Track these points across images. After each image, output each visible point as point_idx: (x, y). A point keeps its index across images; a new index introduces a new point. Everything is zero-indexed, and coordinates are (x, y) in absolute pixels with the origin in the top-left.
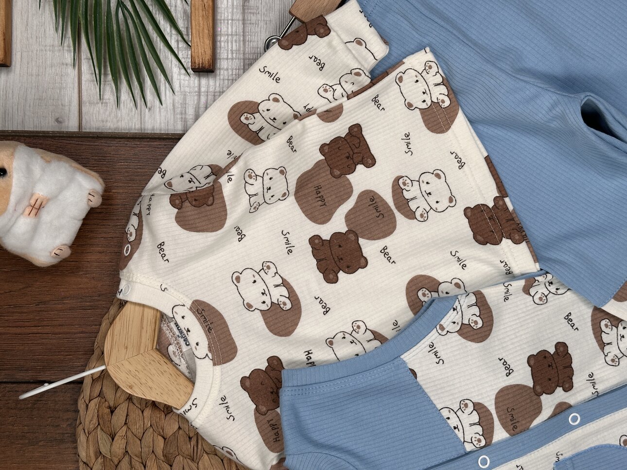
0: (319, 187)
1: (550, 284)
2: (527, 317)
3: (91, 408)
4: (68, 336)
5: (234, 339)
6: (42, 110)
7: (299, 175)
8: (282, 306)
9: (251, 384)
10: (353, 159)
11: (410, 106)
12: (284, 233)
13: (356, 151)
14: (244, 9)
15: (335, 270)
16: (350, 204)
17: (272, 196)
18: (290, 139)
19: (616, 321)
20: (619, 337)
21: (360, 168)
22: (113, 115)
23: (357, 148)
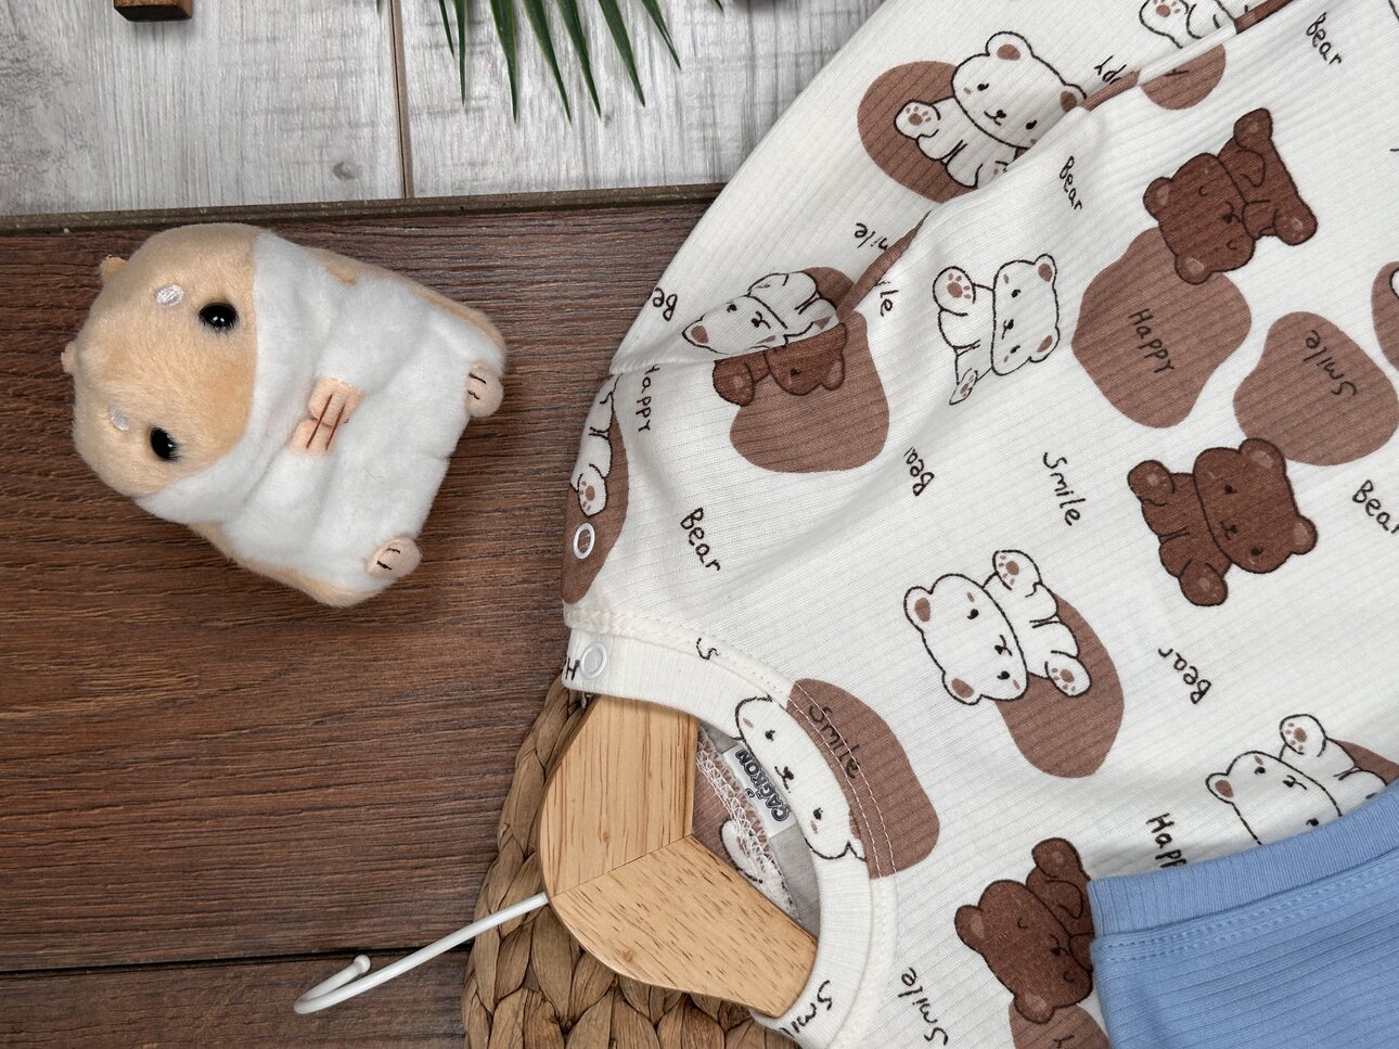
0: (1145, 315)
3: (503, 1024)
4: (415, 809)
5: (927, 792)
6: (291, 143)
7: (1090, 280)
8: (1060, 683)
9: (987, 929)
10: (1242, 221)
12: (1051, 461)
13: (1251, 197)
15: (1215, 565)
16: (1245, 359)
17: (1014, 350)
18: (1067, 167)
21: (1268, 246)
22: (501, 143)
23: (1255, 186)
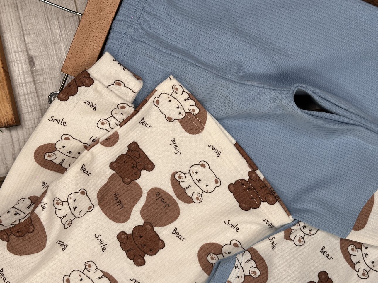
0: (117, 194)
1: (304, 228)
2: (293, 258)
7: (98, 190)
10: (137, 167)
11: (170, 119)
12: (97, 236)
13: (138, 161)
14: (32, 73)
15: (142, 255)
16: (142, 202)
17: (80, 212)
18: (82, 167)
19: (359, 246)
20: (364, 256)
21: (144, 173)
23: (138, 159)
